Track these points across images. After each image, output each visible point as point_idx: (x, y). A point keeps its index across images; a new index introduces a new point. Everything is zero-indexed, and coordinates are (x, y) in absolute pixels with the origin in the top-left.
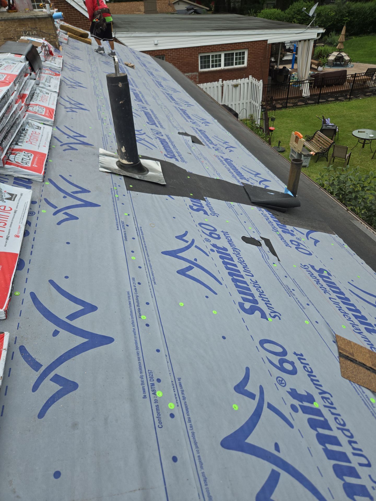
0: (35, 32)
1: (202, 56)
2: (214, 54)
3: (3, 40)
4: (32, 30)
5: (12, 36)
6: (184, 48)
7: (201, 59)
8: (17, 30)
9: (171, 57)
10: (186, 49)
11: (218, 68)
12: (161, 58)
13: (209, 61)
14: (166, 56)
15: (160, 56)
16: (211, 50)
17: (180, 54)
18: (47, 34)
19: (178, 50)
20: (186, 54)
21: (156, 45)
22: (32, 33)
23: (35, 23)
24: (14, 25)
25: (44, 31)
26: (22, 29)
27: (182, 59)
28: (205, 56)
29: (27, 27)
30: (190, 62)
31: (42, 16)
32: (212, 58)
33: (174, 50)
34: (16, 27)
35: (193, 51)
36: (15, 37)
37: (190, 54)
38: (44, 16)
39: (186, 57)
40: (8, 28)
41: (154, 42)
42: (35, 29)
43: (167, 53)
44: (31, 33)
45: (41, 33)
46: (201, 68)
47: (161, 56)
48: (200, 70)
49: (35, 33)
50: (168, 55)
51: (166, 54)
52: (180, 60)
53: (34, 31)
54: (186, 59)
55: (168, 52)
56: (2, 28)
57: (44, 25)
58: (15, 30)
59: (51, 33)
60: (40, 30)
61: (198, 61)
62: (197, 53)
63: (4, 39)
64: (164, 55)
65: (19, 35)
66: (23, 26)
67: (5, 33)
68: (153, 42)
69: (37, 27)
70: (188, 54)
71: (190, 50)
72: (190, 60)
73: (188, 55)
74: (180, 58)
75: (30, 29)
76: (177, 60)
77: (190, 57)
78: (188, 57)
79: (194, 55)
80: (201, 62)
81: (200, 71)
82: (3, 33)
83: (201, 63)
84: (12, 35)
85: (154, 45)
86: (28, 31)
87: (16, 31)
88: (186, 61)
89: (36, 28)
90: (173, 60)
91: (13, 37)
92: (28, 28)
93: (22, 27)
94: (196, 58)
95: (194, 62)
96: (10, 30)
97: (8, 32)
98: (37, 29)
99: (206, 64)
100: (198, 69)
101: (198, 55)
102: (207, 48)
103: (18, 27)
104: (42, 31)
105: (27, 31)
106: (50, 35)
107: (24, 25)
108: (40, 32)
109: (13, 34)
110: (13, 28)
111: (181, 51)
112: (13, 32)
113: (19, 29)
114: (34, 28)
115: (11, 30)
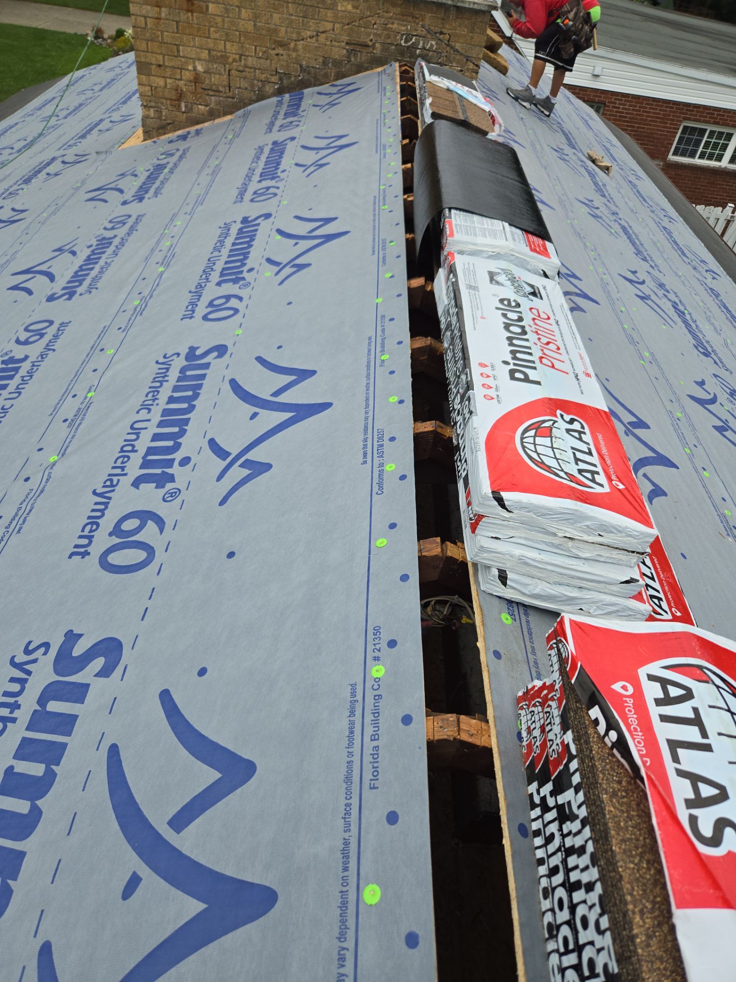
0: (433, 43)
1: (688, 127)
2: (718, 129)
3: (343, 44)
4: (429, 36)
5: (371, 41)
6: (654, 99)
7: (682, 133)
8: (391, 26)
9: (617, 112)
10: (659, 102)
11: (713, 164)
12: (595, 107)
13: (699, 142)
14: (609, 106)
15: (594, 104)
16: (717, 118)
17: (639, 111)
18: (461, 54)
19: (640, 100)
20: (653, 113)
21: (597, 76)
22: (424, 44)
23: (443, 19)
24: (387, 12)
25: (458, 46)
26: (403, 28)
27: (640, 124)
28: (695, 129)
29: (418, 24)
30: (657, 134)
31: (471, 6)
32: (708, 137)
33: (632, 98)
34: (391, 18)
35: (673, 112)
36: (377, 45)
37: (663, 115)
38: (476, 7)
39: (651, 121)
40: (369, 16)
41: (594, 70)
42: (438, 35)
43: (613, 100)
44: (421, 42)
45: (448, 49)
46: (675, 154)
47: (596, 105)
48: (672, 158)
49: (432, 45)
50: (613, 107)
51: (609, 102)
52: (636, 123)
53: (432, 39)
54: (650, 125)
55: (615, 99)
56: (354, 11)
57: (465, 31)
58: (386, 25)
59: (474, 56)
60: (449, 41)
61: (675, 137)
62: (680, 117)
63: (347, 44)
64: (605, 104)
65: (389, 41)
66: (410, 19)
67: (356, 29)
68: (592, 68)
69: (445, 31)
70: (659, 114)
71: (666, 107)
72: (658, 130)
73: (657, 118)
74: (637, 119)
75: (425, 32)
76: (630, 122)
77: (660, 122)
78: (656, 122)
79: (673, 120)
80: (681, 139)
81: (669, 161)
82: (350, 26)
83: (679, 143)
84: (372, 37)
85: (590, 75)
86: (416, 35)
87: (386, 29)
88: (648, 129)
89: (441, 33)
90: (620, 121)
91: (371, 44)
92: (419, 27)
93: (405, 23)
94: (674, 129)
95: (666, 135)
96: (373, 22)
97: (365, 28)
98: (441, 37)
99: (689, 146)
100: (668, 155)
101: (681, 121)
102: (707, 113)
103: (396, 19)
104: (453, 44)
105: (413, 35)
106: (467, 60)
107: (413, 17)
108: (448, 45)
109: (375, 35)
110: (382, 20)
111: (646, 104)
112: (377, 29)
113: (395, 26)
114: (436, 33)
115: (375, 24)
